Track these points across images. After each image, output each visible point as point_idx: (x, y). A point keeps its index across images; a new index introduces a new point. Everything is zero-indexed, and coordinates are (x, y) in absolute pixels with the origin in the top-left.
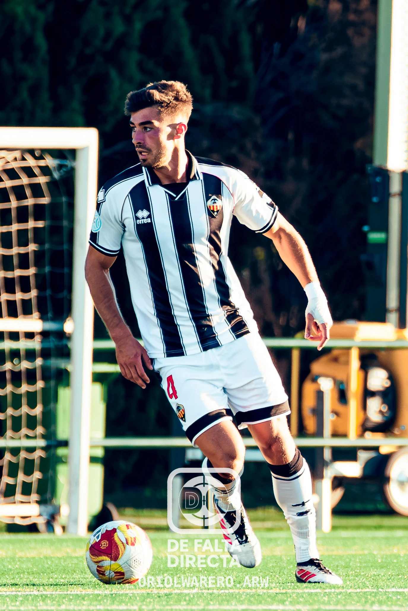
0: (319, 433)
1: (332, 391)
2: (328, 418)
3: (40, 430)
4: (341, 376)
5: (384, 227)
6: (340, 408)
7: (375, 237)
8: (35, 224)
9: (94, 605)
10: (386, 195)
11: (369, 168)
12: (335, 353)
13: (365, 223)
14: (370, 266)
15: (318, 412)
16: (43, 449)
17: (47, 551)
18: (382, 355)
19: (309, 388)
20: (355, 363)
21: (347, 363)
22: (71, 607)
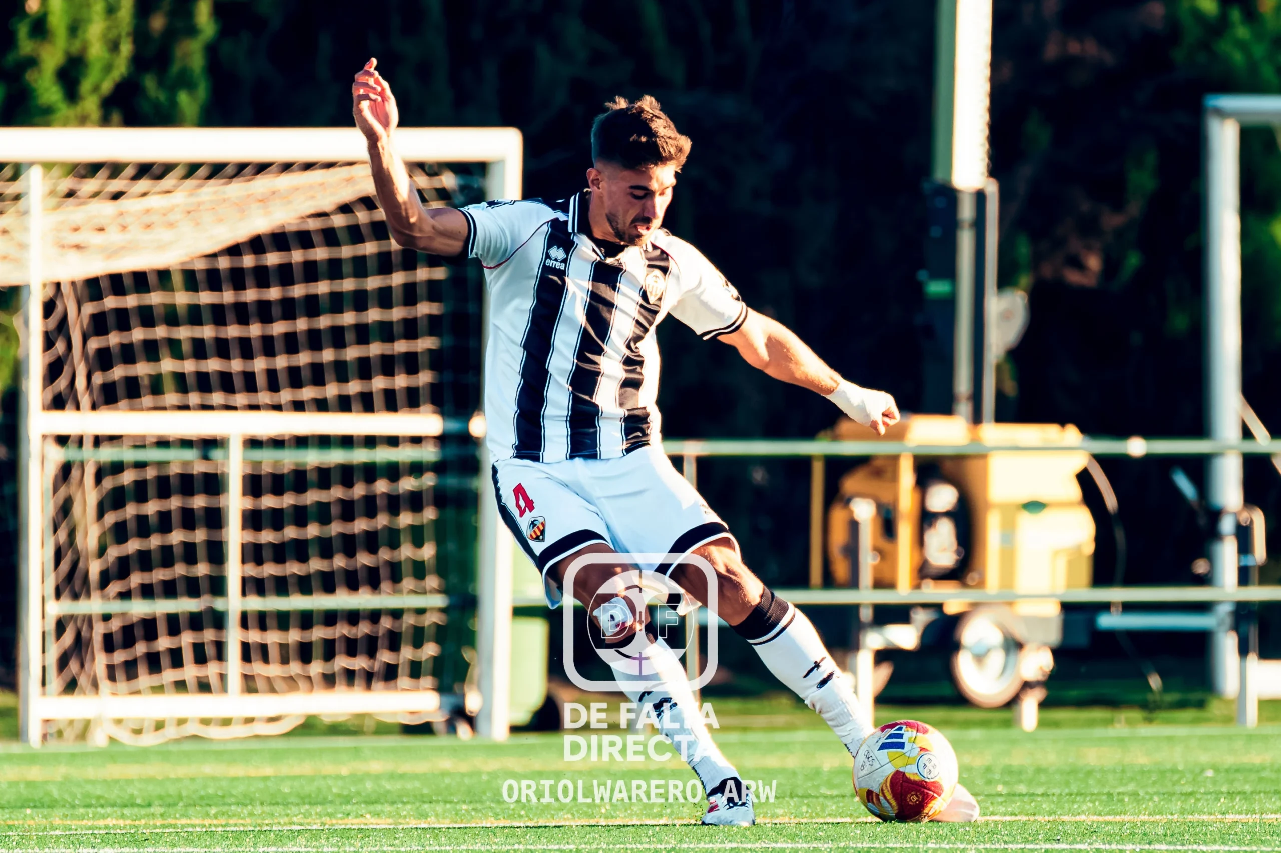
0: (853, 583)
1: (874, 520)
2: (868, 561)
3: (432, 582)
4: (886, 498)
5: (950, 273)
6: (884, 545)
7: (937, 288)
8: (430, 273)
9: (509, 844)
10: (952, 225)
11: (926, 187)
12: (877, 463)
13: (922, 266)
14: (928, 331)
15: (852, 551)
16: (443, 611)
17: (446, 764)
18: (948, 466)
19: (838, 517)
20: (907, 477)
21: (894, 478)
22: (477, 847)
